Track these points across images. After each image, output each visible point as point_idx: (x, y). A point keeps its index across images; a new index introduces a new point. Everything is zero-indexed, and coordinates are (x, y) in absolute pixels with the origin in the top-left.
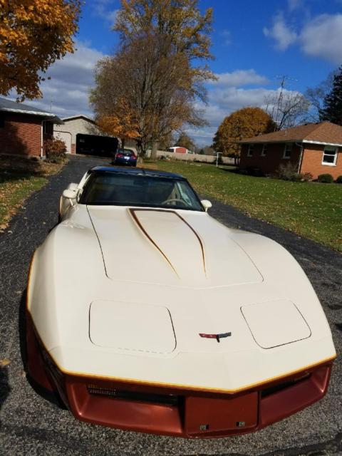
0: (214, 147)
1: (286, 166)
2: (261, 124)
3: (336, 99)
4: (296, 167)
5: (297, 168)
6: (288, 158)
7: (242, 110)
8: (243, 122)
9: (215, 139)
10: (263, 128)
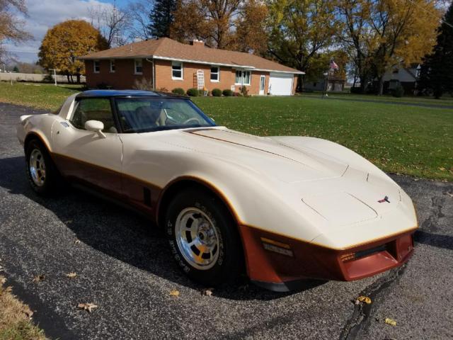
0: (40, 63)
1: (141, 82)
2: (91, 38)
3: (160, 15)
4: (150, 82)
5: (152, 83)
6: (141, 73)
7: (65, 23)
8: (70, 36)
9: (40, 55)
10: (94, 42)
